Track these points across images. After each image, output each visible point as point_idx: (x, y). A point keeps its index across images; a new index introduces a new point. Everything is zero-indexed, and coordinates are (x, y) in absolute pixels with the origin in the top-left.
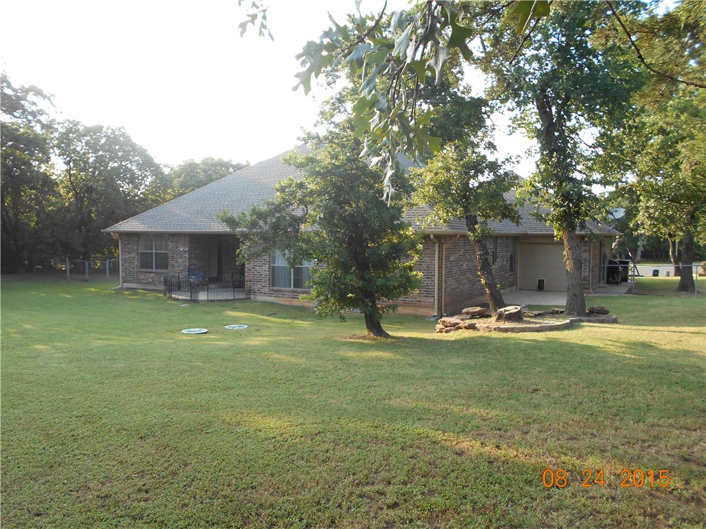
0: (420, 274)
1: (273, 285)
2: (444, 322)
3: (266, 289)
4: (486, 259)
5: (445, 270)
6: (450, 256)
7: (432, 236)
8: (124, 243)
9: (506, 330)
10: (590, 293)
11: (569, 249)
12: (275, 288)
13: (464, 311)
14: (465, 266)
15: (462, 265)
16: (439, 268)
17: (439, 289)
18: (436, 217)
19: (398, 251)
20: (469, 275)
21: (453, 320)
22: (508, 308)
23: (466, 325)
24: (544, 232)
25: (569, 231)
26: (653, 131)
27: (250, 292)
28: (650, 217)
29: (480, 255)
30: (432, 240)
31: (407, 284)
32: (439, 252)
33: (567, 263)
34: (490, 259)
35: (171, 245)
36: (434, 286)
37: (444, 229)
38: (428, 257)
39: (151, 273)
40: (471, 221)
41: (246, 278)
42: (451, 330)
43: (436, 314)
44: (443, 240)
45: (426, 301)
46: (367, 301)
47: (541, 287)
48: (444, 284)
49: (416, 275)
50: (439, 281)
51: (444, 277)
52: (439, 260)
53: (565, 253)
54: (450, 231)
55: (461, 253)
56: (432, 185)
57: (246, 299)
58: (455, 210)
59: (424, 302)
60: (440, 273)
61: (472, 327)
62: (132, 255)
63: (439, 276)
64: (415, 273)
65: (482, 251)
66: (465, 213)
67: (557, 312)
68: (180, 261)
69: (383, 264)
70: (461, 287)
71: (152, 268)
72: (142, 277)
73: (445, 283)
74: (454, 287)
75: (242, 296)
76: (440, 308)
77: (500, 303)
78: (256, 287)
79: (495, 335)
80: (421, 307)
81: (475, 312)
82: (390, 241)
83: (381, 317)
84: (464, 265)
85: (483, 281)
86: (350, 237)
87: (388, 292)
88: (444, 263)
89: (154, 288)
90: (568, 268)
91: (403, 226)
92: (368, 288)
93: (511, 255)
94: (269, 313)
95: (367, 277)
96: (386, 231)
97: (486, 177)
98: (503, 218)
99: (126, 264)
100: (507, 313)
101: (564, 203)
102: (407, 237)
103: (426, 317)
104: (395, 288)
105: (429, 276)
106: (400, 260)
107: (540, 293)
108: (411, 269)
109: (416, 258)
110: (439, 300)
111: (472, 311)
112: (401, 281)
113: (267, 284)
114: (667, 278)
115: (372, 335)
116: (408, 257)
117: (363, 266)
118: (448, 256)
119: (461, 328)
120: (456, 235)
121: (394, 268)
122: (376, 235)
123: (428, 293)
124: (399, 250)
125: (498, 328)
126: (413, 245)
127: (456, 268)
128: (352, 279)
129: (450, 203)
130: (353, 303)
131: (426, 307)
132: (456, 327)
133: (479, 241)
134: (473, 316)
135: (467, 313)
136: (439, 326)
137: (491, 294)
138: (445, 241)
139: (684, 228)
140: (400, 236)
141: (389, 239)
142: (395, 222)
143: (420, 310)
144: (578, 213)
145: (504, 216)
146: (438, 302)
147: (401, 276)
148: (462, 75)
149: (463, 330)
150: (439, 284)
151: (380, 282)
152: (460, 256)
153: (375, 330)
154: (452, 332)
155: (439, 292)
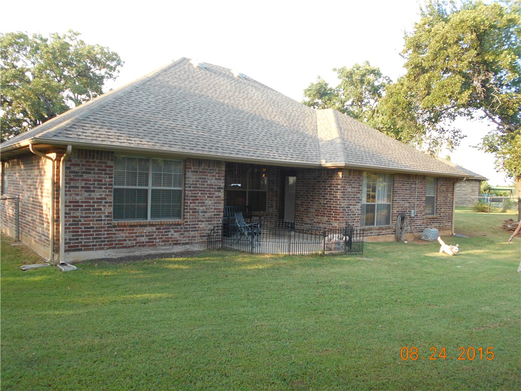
8: (73, 169)
12: (366, 228)
35: (191, 177)
39: (146, 226)
62: (96, 195)
68: (209, 202)
71: (146, 218)
72: (122, 235)
89: (153, 252)
99: (78, 214)
113: (359, 224)
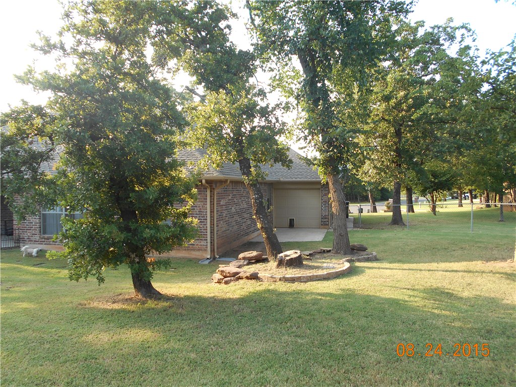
0: (196, 221)
1: (45, 233)
2: (222, 271)
3: (37, 237)
4: (261, 203)
5: (217, 214)
6: (220, 201)
7: (204, 181)
9: (293, 280)
10: (329, 228)
11: (335, 192)
12: (46, 236)
13: (241, 256)
14: (233, 210)
15: (231, 209)
16: (211, 212)
17: (211, 232)
18: (210, 161)
19: (169, 195)
20: (237, 218)
21: (231, 268)
22: (288, 253)
23: (248, 274)
24: (294, 180)
25: (334, 176)
26: (377, 97)
27: (19, 240)
28: (375, 167)
29: (256, 199)
30: (204, 186)
31: (181, 233)
32: (211, 196)
33: (333, 205)
34: (265, 204)
36: (207, 230)
37: (215, 174)
38: (201, 202)
40: (245, 166)
41: (15, 227)
42: (231, 281)
43: (209, 257)
44: (214, 186)
45: (199, 244)
46: (133, 256)
47: (291, 225)
48: (215, 228)
49: (192, 221)
50: (211, 224)
51: (215, 220)
52: (211, 204)
53: (330, 195)
54: (221, 177)
55: (230, 198)
56: (206, 128)
57: (15, 247)
58: (229, 153)
59: (197, 245)
60: (212, 217)
61: (254, 277)
63: (211, 220)
64: (190, 219)
65: (258, 194)
66: (238, 156)
67: (324, 251)
69: (152, 211)
70: (230, 229)
73: (217, 226)
74: (224, 229)
75: (11, 244)
76: (212, 251)
77: (277, 248)
78: (25, 236)
79: (283, 287)
80: (194, 250)
81: (252, 257)
82: (161, 184)
83: (150, 275)
84: (233, 208)
85: (259, 225)
86: (112, 179)
87: (159, 245)
88: (215, 208)
90: (333, 209)
91: (174, 165)
92: (133, 242)
93: (268, 199)
94: (35, 263)
95: (132, 228)
96: (156, 173)
97: (258, 122)
98: (275, 162)
100: (288, 258)
101: (329, 148)
102: (179, 179)
103: (199, 260)
104: (168, 239)
105: (203, 221)
106: (172, 206)
107: (291, 230)
108: (185, 215)
109: (190, 202)
110: (211, 243)
111: (249, 256)
112: (174, 231)
113: (37, 232)
114: (369, 214)
115: (140, 297)
116: (183, 201)
117: (128, 214)
118: (219, 201)
119: (242, 278)
120: (226, 181)
121: (166, 215)
122: (143, 177)
123: (202, 237)
124: (172, 194)
125: (284, 277)
126: (187, 189)
127: (226, 212)
128: (112, 232)
129: (224, 146)
130: (114, 260)
131: (199, 250)
132: (236, 277)
133: (253, 185)
134: (251, 261)
135: (244, 258)
136: (217, 276)
137: (268, 238)
138: (216, 186)
139: (399, 176)
140: (173, 178)
141: (160, 182)
142: (167, 160)
143: (193, 253)
144: (341, 158)
145: (276, 160)
146: (211, 245)
147: (175, 224)
148: (230, 30)
149: (244, 280)
150: (211, 227)
151: (147, 233)
152: (229, 200)
153: (144, 290)
154: (232, 283)
155: (211, 235)
